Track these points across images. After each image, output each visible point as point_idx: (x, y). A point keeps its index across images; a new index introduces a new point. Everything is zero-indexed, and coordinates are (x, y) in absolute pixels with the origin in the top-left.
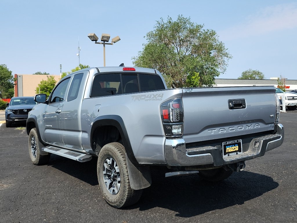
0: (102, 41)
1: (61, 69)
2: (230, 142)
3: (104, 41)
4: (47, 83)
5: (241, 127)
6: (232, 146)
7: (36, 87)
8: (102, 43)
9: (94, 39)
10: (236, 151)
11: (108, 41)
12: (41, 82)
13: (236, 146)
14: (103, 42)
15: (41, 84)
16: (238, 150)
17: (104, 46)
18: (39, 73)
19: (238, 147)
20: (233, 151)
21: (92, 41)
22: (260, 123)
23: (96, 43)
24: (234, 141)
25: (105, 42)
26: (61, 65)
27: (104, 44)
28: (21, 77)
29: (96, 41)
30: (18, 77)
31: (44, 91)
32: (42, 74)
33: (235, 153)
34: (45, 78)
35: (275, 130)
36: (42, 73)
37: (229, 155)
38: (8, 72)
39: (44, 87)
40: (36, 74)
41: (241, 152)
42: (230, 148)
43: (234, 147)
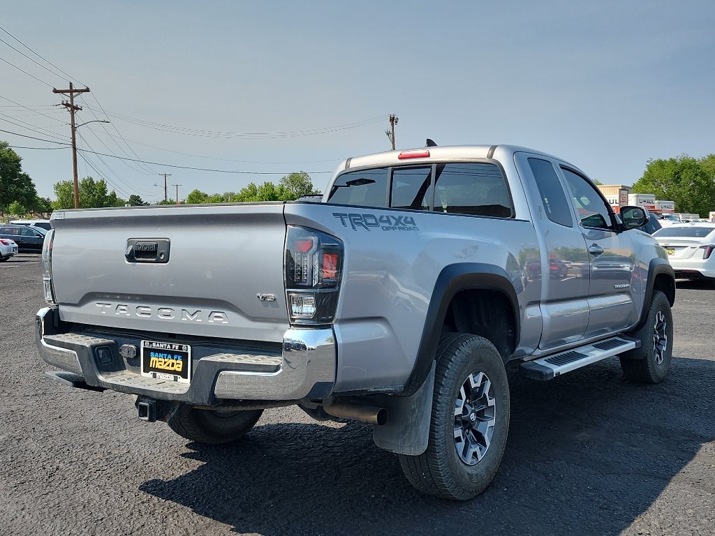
2: (161, 346)
5: (169, 311)
6: (165, 355)
10: (174, 372)
13: (177, 359)
16: (180, 370)
19: (181, 362)
20: (167, 368)
22: (228, 313)
37: (155, 376)
41: (187, 378)
42: (160, 359)
43: (171, 361)
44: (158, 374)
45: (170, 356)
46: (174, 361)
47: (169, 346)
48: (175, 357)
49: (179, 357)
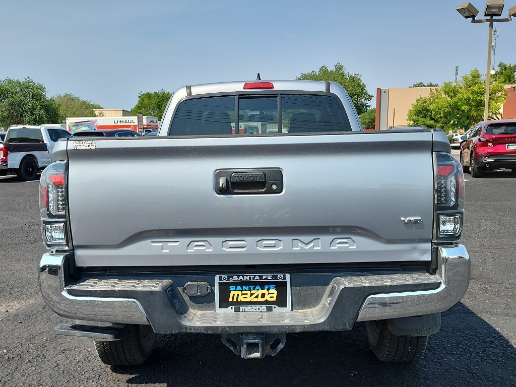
0: (486, 15)
1: (457, 74)
2: (247, 278)
3: (492, 16)
4: (428, 102)
5: (273, 242)
6: (252, 287)
7: (408, 110)
8: (487, 21)
9: (469, 13)
10: (266, 303)
11: (500, 15)
12: (417, 101)
13: (268, 290)
14: (489, 18)
15: (416, 104)
16: (274, 299)
17: (491, 26)
18: (420, 85)
19: (275, 292)
20: (256, 300)
21: (466, 17)
22: (355, 238)
23: (474, 21)
24: (261, 277)
25: (494, 18)
26: (457, 67)
27: (491, 22)
28: (387, 92)
29: (474, 17)
30: (382, 93)
31: (421, 116)
32: (425, 86)
33: (264, 308)
34: (425, 93)
35: (434, 262)
36: (426, 84)
37: (237, 310)
38: (359, 86)
39: (421, 109)
40: (414, 86)
41: (286, 306)
42: (244, 292)
43: (261, 292)
44: (242, 308)
45: (258, 287)
46: (265, 292)
47: (257, 277)
48: (266, 287)
49: (272, 287)
